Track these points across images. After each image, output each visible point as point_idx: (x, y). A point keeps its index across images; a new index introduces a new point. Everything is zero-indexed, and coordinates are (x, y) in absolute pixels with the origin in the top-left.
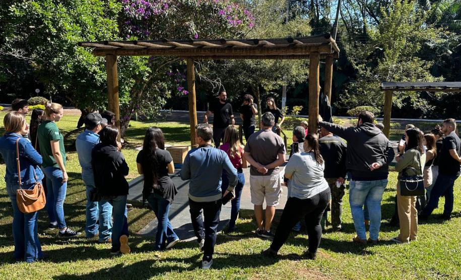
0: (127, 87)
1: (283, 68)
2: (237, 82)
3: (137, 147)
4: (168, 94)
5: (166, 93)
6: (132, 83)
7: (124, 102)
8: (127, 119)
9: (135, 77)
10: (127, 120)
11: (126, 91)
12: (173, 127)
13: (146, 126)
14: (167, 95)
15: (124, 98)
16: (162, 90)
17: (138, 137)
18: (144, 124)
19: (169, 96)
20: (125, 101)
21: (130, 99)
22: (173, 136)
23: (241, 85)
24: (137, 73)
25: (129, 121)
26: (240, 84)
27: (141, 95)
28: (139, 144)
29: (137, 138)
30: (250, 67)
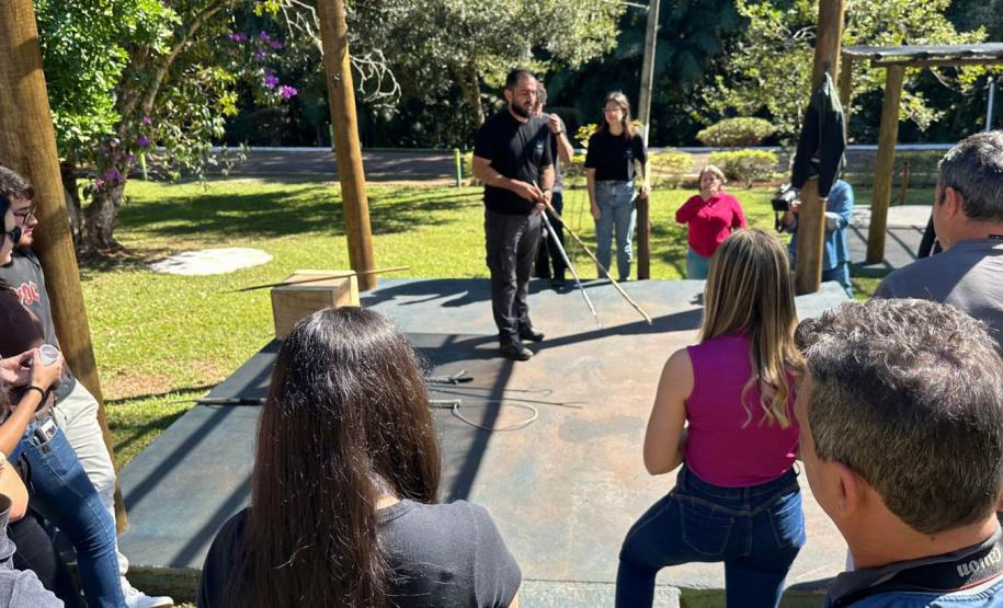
0: (100, 80)
1: (549, 18)
2: (423, 63)
3: (155, 262)
4: (229, 100)
5: (222, 101)
6: (115, 60)
7: (96, 129)
8: (116, 180)
9: (123, 39)
10: (117, 183)
11: (100, 91)
12: (250, 193)
13: (173, 195)
14: (223, 106)
15: (95, 114)
16: (211, 94)
17: (155, 226)
18: (168, 189)
19: (231, 110)
20: (100, 125)
21: (118, 118)
22: (252, 219)
23: (436, 70)
24: (133, 27)
25: (123, 184)
26: (433, 67)
27: (151, 105)
28: (160, 251)
29: (153, 231)
30: (459, 19)
